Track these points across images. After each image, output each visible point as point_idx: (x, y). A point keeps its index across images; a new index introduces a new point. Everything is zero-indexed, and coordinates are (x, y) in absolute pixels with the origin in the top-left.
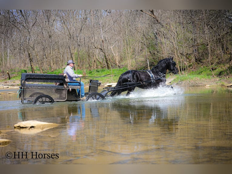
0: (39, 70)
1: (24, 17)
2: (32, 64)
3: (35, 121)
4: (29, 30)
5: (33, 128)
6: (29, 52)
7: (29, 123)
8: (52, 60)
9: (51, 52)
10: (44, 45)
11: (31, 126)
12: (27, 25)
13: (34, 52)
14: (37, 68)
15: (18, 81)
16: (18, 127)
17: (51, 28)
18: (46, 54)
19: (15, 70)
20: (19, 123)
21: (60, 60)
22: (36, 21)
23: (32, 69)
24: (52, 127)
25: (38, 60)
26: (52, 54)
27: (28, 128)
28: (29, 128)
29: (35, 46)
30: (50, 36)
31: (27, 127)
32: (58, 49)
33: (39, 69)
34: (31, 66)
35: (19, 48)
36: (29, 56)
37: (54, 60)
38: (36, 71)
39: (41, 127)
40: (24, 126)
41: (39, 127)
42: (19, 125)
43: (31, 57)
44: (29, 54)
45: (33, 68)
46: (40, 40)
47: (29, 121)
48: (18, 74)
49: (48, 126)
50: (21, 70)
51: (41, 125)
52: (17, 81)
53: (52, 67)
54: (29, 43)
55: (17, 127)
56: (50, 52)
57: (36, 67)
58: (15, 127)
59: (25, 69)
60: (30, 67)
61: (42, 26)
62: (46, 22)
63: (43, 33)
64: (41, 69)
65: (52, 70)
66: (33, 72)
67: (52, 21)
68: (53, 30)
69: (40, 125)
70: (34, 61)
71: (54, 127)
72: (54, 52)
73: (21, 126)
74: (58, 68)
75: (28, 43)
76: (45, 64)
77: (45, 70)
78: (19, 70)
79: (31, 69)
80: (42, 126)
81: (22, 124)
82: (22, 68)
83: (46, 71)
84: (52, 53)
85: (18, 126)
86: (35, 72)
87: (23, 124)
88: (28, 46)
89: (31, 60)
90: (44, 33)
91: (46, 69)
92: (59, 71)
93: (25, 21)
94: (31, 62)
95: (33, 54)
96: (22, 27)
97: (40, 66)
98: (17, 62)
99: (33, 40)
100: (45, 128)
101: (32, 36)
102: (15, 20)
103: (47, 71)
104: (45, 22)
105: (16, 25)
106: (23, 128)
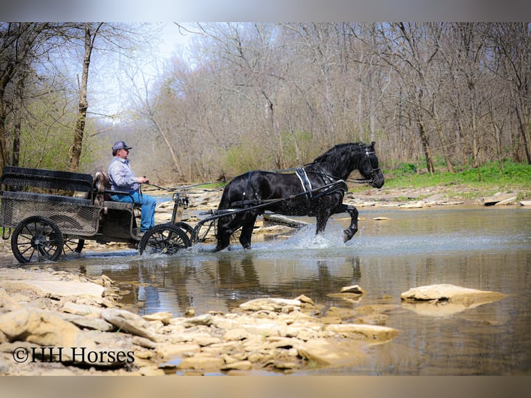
0: (444, 164)
1: (409, 40)
2: (428, 151)
3: (451, 285)
4: (422, 72)
5: (444, 303)
6: (422, 123)
7: (436, 289)
8: (475, 140)
9: (474, 123)
10: (457, 105)
11: (440, 297)
12: (418, 59)
13: (433, 121)
14: (441, 161)
15: (398, 191)
16: (411, 298)
17: (472, 65)
18: (461, 126)
19: (389, 165)
20: (412, 289)
21: (494, 141)
22: (437, 50)
23: (428, 162)
24: (491, 302)
25: (443, 141)
26: (474, 127)
27: (435, 301)
28: (437, 302)
29: (435, 109)
30: (471, 85)
31: (431, 300)
32: (489, 115)
33: (444, 161)
34: (427, 154)
35: (398, 114)
36: (422, 133)
37: (481, 140)
38: (436, 166)
39: (465, 301)
40: (423, 297)
41: (459, 300)
42: (412, 294)
43: (426, 134)
44: (422, 128)
45: (429, 159)
46: (448, 93)
47: (434, 286)
48: (394, 174)
49: (481, 298)
50: (402, 164)
51: (465, 295)
52: (393, 190)
53: (475, 158)
54: (420, 101)
55: (408, 298)
56: (472, 122)
57: (437, 157)
58: (403, 299)
59: (412, 162)
60: (424, 157)
61: (450, 62)
62: (460, 51)
63: (453, 78)
64: (449, 162)
65: (476, 164)
66: (431, 169)
67: (475, 50)
68: (478, 69)
69: (461, 296)
70: (432, 143)
71: (495, 300)
72: (479, 123)
73: (418, 296)
74: (488, 160)
75: (418, 103)
76: (457, 149)
77: (458, 165)
78: (398, 164)
79: (425, 162)
80: (466, 298)
81: (419, 291)
82: (405, 160)
83: (460, 166)
84: (476, 124)
85: (409, 296)
86: (435, 168)
87: (421, 291)
88: (419, 108)
89: (425, 142)
90: (456, 77)
91: (460, 162)
92: (492, 166)
93: (411, 51)
94: (424, 145)
95: (431, 126)
96: (403, 64)
97: (447, 155)
98: (391, 145)
99: (431, 95)
100: (473, 302)
101: (429, 87)
102: (390, 48)
103: (462, 168)
104: (457, 52)
105: (391, 60)
106: (421, 300)
